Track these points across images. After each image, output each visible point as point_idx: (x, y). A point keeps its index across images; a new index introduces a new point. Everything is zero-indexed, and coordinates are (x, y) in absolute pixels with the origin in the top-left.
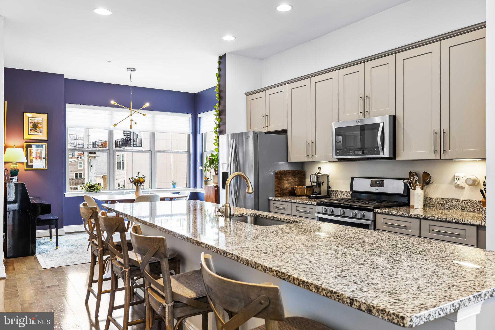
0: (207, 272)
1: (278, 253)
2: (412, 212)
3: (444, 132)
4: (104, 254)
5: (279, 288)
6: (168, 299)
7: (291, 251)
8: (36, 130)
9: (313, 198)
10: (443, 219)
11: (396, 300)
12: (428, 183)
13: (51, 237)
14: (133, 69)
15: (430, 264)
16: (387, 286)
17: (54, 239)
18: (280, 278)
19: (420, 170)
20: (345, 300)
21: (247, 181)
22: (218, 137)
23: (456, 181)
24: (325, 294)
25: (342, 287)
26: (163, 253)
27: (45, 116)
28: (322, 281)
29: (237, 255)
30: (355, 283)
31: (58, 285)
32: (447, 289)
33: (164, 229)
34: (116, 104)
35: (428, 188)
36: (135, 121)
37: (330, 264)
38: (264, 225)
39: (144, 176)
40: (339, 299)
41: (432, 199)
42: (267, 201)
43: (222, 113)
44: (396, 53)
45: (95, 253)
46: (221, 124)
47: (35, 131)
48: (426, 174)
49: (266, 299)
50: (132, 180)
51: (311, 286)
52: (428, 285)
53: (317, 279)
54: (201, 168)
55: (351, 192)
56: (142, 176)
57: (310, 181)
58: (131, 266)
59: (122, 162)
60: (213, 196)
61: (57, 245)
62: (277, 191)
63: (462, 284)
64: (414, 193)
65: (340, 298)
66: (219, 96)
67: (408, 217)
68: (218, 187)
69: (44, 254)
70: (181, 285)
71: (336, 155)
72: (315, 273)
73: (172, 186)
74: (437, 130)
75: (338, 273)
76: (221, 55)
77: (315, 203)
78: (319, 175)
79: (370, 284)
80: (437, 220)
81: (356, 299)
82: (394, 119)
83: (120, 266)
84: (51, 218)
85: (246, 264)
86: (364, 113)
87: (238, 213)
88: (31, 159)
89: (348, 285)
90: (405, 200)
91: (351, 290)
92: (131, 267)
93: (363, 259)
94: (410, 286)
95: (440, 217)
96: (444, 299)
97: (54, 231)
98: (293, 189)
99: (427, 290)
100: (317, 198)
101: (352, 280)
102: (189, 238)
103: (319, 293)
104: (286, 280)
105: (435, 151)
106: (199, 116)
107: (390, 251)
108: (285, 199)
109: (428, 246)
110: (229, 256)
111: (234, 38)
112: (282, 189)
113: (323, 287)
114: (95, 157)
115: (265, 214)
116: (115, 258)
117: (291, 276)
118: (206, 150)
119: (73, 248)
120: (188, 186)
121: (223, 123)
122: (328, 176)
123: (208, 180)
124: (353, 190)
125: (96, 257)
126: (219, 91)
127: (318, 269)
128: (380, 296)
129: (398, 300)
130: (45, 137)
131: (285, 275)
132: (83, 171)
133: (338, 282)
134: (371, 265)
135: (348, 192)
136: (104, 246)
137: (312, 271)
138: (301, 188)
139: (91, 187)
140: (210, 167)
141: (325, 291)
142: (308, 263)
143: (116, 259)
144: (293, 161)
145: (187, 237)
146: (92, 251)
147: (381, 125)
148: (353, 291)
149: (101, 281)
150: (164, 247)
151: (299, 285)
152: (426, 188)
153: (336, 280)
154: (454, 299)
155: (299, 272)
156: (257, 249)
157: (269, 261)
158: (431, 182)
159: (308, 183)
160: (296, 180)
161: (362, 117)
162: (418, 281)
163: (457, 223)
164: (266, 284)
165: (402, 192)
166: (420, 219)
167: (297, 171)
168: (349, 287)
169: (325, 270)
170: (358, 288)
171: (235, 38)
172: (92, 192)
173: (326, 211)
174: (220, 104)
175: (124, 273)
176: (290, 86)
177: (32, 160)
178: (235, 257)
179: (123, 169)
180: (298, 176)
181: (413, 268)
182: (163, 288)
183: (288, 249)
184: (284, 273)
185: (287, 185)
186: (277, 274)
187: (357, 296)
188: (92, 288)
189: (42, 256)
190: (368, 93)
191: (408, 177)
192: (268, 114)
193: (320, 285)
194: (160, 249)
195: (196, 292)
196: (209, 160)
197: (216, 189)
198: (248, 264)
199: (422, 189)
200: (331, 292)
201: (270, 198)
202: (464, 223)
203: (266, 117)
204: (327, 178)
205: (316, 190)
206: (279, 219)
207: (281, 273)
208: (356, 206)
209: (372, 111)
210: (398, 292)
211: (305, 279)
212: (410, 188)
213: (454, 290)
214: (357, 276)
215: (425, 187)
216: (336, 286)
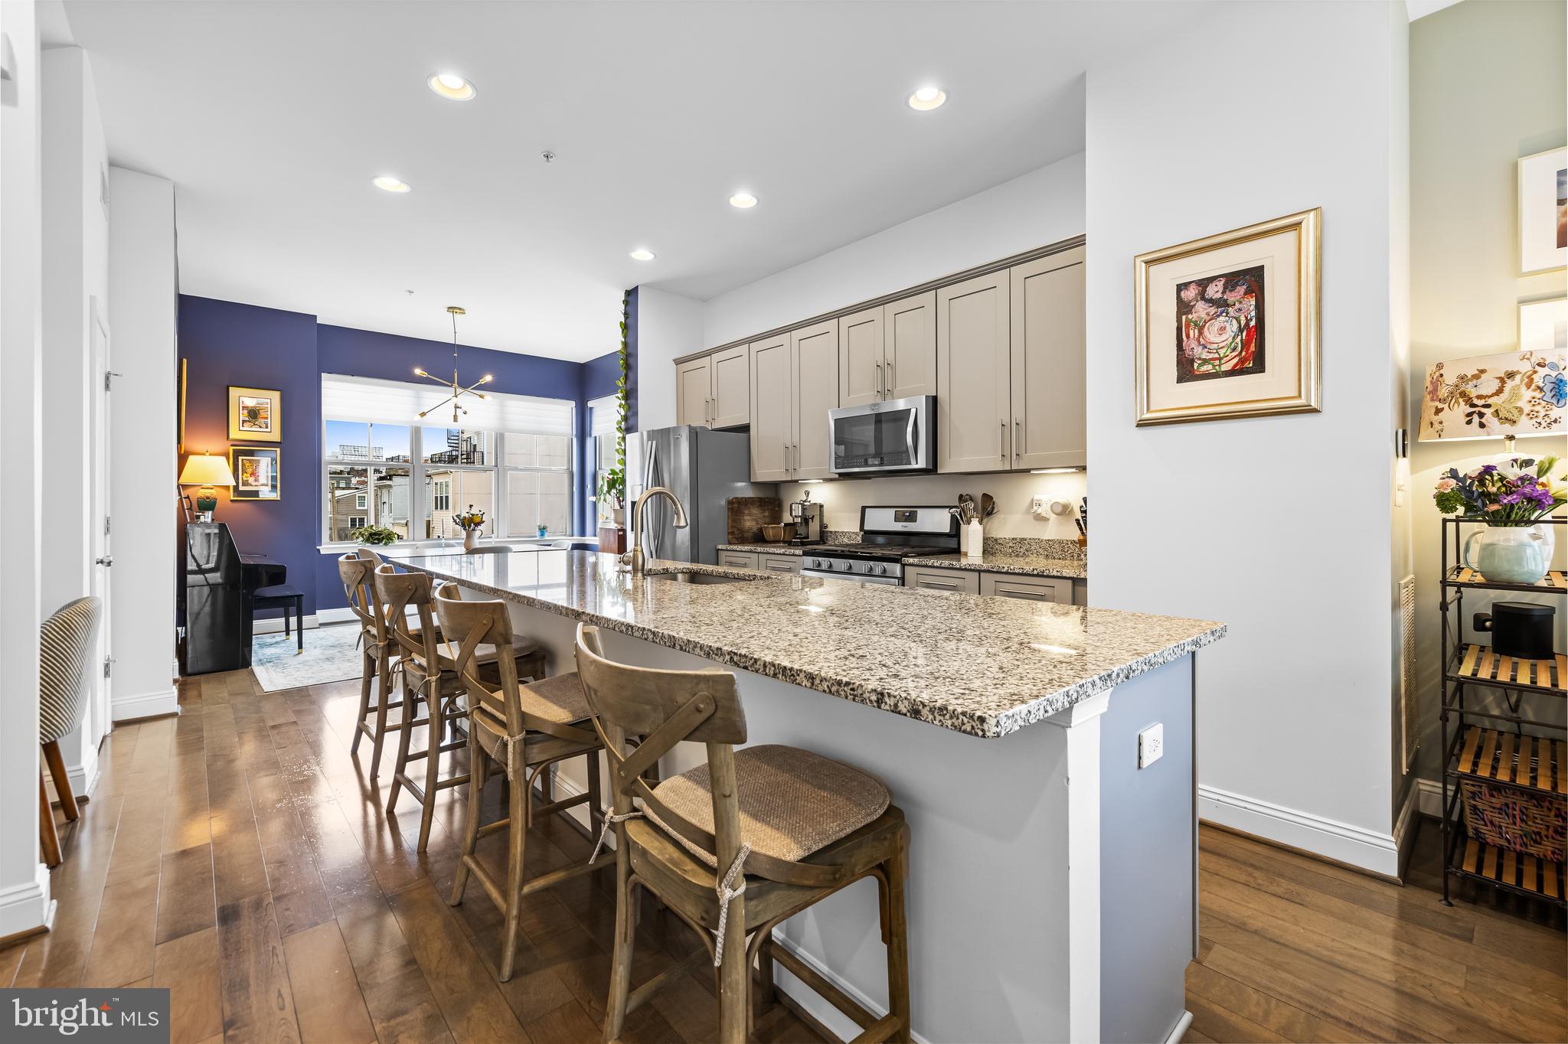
0: (587, 657)
1: (735, 625)
2: (964, 562)
3: (1017, 424)
4: (390, 654)
5: (735, 677)
6: (513, 727)
7: (759, 620)
8: (256, 423)
9: (796, 545)
10: (1017, 571)
11: (964, 689)
12: (990, 514)
13: (288, 632)
14: (460, 309)
15: (1012, 632)
16: (943, 668)
17: (294, 636)
18: (738, 666)
19: (977, 490)
20: (866, 695)
21: (675, 505)
22: (624, 439)
23: (1035, 508)
24: (826, 689)
25: (859, 673)
26: (501, 635)
27: (276, 396)
28: (820, 665)
29: (653, 630)
30: (884, 665)
31: (295, 722)
32: (1051, 668)
33: (510, 593)
34: (425, 375)
35: (989, 523)
36: (464, 409)
37: (833, 637)
38: (708, 584)
39: (481, 513)
40: (855, 696)
41: (996, 540)
42: (714, 552)
43: (630, 396)
44: (936, 289)
45: (372, 653)
46: (629, 414)
47: (255, 425)
48: (987, 498)
49: (708, 701)
50: (458, 520)
51: (798, 675)
52: (1016, 663)
53: (811, 663)
54: (593, 499)
55: (862, 533)
56: (478, 512)
57: (791, 515)
58: (442, 671)
59: (444, 495)
60: (615, 546)
61: (300, 646)
62: (732, 533)
63: (1076, 660)
64: (968, 531)
65: (856, 693)
66: (626, 364)
67: (960, 569)
68: (624, 531)
69: (271, 664)
70: (543, 701)
71: (836, 468)
72: (806, 653)
73: (538, 533)
74: (1006, 421)
75: (849, 651)
76: (629, 288)
77: (799, 552)
78: (806, 504)
79: (911, 667)
80: (1007, 573)
81: (889, 691)
82: (934, 402)
83: (419, 673)
84: (288, 593)
85: (669, 646)
86: (885, 393)
87: (660, 568)
88: (244, 479)
89: (870, 669)
90: (952, 544)
91: (878, 677)
92: (444, 674)
93: (893, 629)
94: (986, 667)
95: (1012, 567)
96: (1049, 683)
97: (293, 620)
98: (761, 530)
99: (1017, 671)
100: (803, 544)
101: (877, 662)
102: (559, 607)
103: (814, 687)
104: (749, 668)
105: (1003, 456)
106: (590, 404)
107: (939, 615)
108: (746, 548)
109: (1003, 606)
110: (636, 634)
111: (652, 256)
112: (741, 531)
113: (823, 675)
114: (390, 486)
115: (710, 568)
116: (409, 658)
117: (759, 659)
118: (603, 467)
119: (335, 651)
120: (569, 531)
121: (633, 413)
122: (821, 506)
123: (608, 520)
124: (865, 529)
125: (374, 661)
126: (626, 355)
127: (811, 646)
128: (934, 684)
129: (968, 689)
130: (276, 436)
131: (748, 659)
132: (366, 512)
133: (852, 666)
134: (909, 637)
135: (856, 533)
136: (390, 637)
137: (801, 649)
138: (775, 528)
139: (375, 534)
140: (610, 494)
141: (828, 683)
142: (791, 637)
143: (412, 660)
144: (760, 479)
145: (555, 605)
146: (365, 647)
147: (913, 411)
148: (881, 679)
149: (384, 707)
150: (504, 621)
151: (775, 675)
152: (987, 523)
153: (847, 663)
154: (1068, 684)
155: (773, 653)
156: (694, 620)
157: (715, 637)
158: (995, 511)
159: (787, 518)
160: (766, 514)
161: (879, 400)
162: (998, 658)
163: (1040, 575)
164: (708, 670)
165: (946, 529)
166: (979, 571)
167: (767, 498)
168: (872, 672)
169: (826, 648)
170: (890, 674)
171: (655, 256)
172: (378, 543)
173: (819, 565)
174: (626, 377)
175: (427, 684)
176: (755, 346)
177: (247, 481)
178: (649, 634)
179: (447, 508)
180: (770, 507)
181: (983, 638)
182: (502, 707)
183: (753, 618)
184: (745, 656)
185: (750, 522)
186: (731, 658)
187: (890, 687)
188: (366, 723)
189: (267, 669)
190: (890, 358)
191: (957, 504)
192: (715, 397)
193: (816, 673)
194: (495, 625)
195: (573, 712)
196: (608, 481)
197: (621, 533)
198: (674, 644)
199: (981, 522)
200: (839, 683)
201: (720, 547)
202: (1052, 574)
203: (711, 403)
204: (820, 510)
205: (801, 530)
206: (736, 576)
207: (740, 655)
208: (871, 553)
209: (897, 389)
210: (965, 677)
211: (786, 663)
212: (961, 522)
213: (1064, 668)
214: (886, 654)
215: (985, 520)
216: (849, 672)
